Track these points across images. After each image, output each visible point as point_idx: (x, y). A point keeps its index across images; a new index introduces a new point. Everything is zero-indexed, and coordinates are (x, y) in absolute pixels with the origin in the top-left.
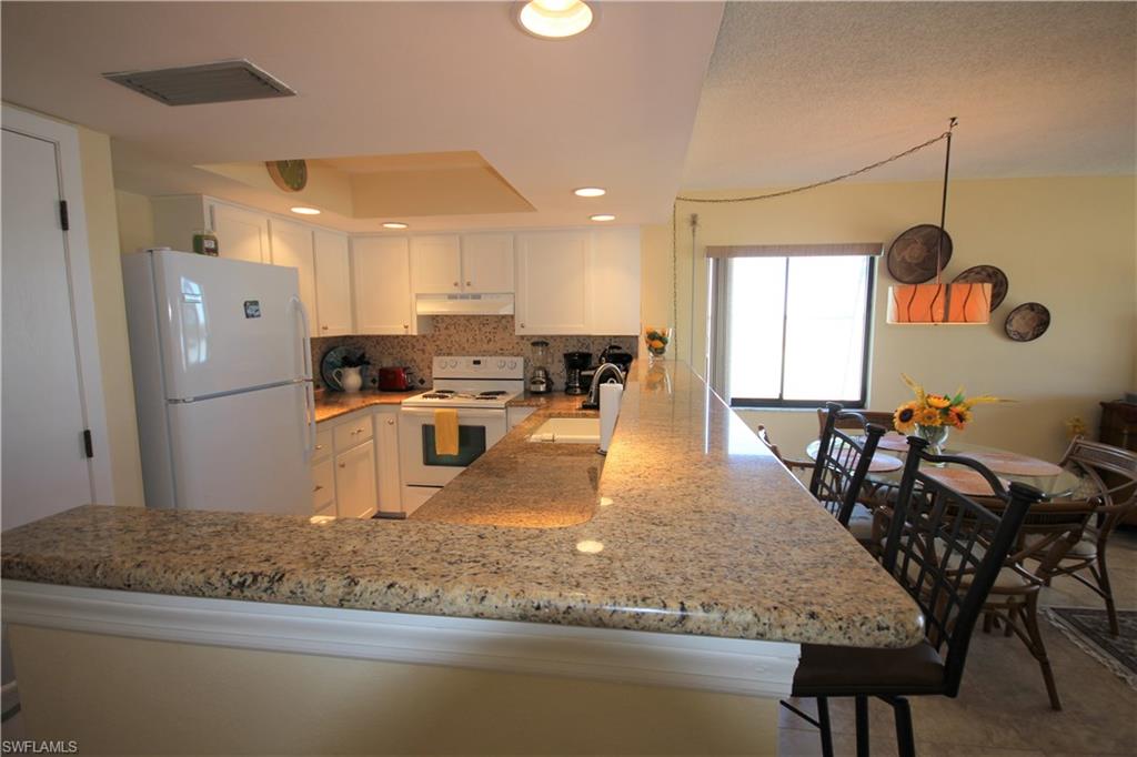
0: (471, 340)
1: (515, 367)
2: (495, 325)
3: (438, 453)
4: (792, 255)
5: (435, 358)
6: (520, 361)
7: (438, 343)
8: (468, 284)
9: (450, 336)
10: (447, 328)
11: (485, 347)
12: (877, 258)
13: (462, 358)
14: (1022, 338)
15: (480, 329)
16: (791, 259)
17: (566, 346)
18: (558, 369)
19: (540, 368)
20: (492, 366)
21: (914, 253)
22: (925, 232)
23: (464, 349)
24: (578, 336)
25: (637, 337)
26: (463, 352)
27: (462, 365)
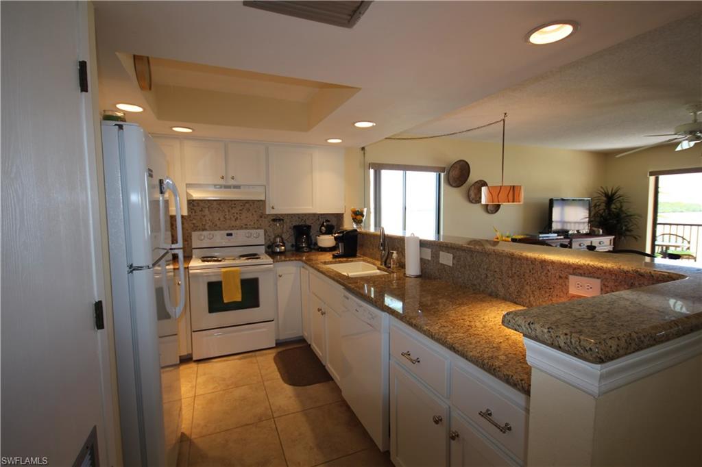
0: (222, 219)
1: (258, 237)
2: (241, 208)
3: (225, 301)
4: (408, 170)
5: (193, 233)
6: (261, 232)
7: (194, 221)
8: (233, 178)
9: (204, 216)
10: (201, 211)
11: (233, 223)
12: (442, 175)
13: (216, 232)
14: (492, 213)
15: (229, 211)
16: (407, 172)
17: (291, 221)
18: (289, 237)
19: (278, 236)
20: (241, 236)
21: (455, 173)
22: (461, 163)
23: (216, 225)
24: (298, 214)
25: (343, 214)
26: (215, 227)
27: (219, 237)
